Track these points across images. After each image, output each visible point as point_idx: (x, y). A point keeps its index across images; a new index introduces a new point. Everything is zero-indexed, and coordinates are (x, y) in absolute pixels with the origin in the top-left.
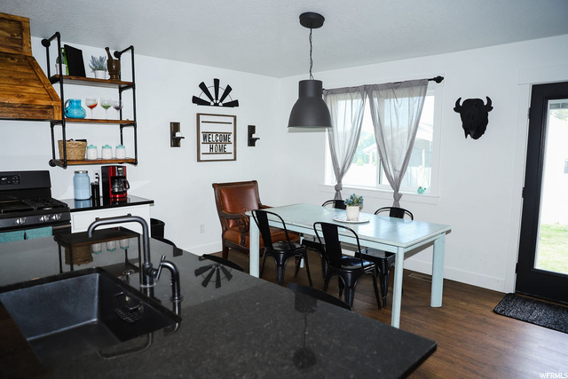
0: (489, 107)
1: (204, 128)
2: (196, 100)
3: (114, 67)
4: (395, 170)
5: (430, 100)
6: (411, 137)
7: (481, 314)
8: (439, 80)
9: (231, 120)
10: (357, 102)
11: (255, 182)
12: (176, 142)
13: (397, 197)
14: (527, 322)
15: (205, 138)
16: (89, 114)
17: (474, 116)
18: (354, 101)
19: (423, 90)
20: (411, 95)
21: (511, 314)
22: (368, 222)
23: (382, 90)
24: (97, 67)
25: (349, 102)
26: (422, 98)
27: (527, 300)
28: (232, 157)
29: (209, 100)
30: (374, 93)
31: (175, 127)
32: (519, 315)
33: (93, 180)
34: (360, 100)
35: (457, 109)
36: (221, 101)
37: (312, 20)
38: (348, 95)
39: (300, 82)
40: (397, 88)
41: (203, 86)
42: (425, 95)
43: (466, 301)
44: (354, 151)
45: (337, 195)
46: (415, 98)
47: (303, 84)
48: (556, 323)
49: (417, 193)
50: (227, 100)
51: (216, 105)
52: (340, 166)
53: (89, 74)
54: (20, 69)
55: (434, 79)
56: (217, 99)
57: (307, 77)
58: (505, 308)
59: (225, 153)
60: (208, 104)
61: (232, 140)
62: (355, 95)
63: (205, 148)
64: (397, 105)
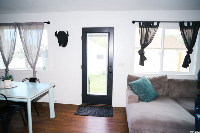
0: (68, 35)
4: (32, 61)
5: (45, 31)
6: (38, 46)
7: (70, 117)
10: (13, 31)
13: (35, 72)
14: (86, 116)
17: (62, 38)
18: (11, 30)
19: (42, 27)
20: (37, 29)
21: (81, 114)
22: (17, 86)
23: (24, 25)
25: (9, 30)
26: (42, 30)
27: (86, 106)
30: (21, 27)
32: (84, 114)
34: (14, 30)
35: (56, 35)
38: (8, 27)
40: (31, 25)
42: (43, 29)
43: (65, 112)
44: (13, 53)
45: (6, 73)
46: (39, 30)
48: (95, 113)
49: (43, 70)
52: (7, 60)
55: (47, 22)
58: (79, 112)
62: (11, 27)
64: (31, 33)
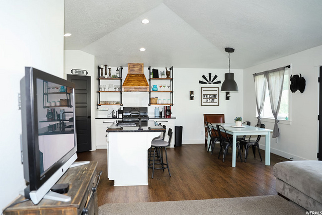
0: (301, 78)
1: (204, 93)
2: (201, 82)
3: (168, 74)
8: (289, 67)
9: (217, 89)
11: (223, 115)
12: (192, 98)
15: (204, 96)
16: (159, 89)
19: (283, 72)
24: (163, 74)
28: (217, 104)
29: (206, 82)
31: (192, 93)
33: (161, 111)
35: (291, 79)
36: (212, 82)
37: (229, 50)
39: (225, 74)
41: (204, 77)
45: (258, 121)
47: (226, 75)
49: (285, 120)
50: (215, 81)
51: (210, 83)
53: (160, 77)
54: (140, 78)
55: (287, 67)
56: (210, 81)
57: (228, 72)
59: (214, 102)
60: (207, 83)
61: (217, 97)
63: (205, 101)
